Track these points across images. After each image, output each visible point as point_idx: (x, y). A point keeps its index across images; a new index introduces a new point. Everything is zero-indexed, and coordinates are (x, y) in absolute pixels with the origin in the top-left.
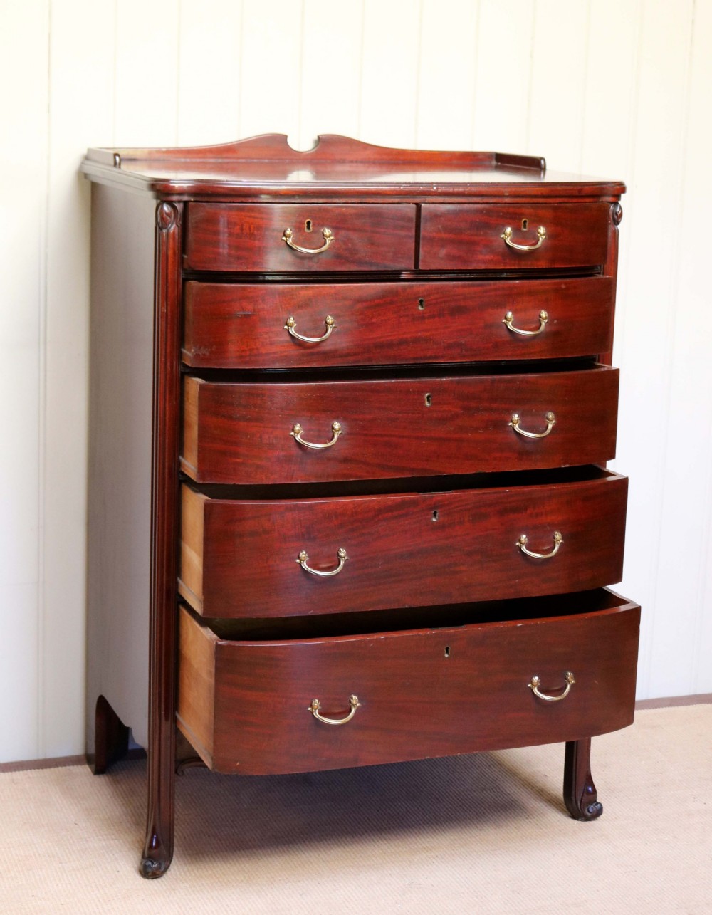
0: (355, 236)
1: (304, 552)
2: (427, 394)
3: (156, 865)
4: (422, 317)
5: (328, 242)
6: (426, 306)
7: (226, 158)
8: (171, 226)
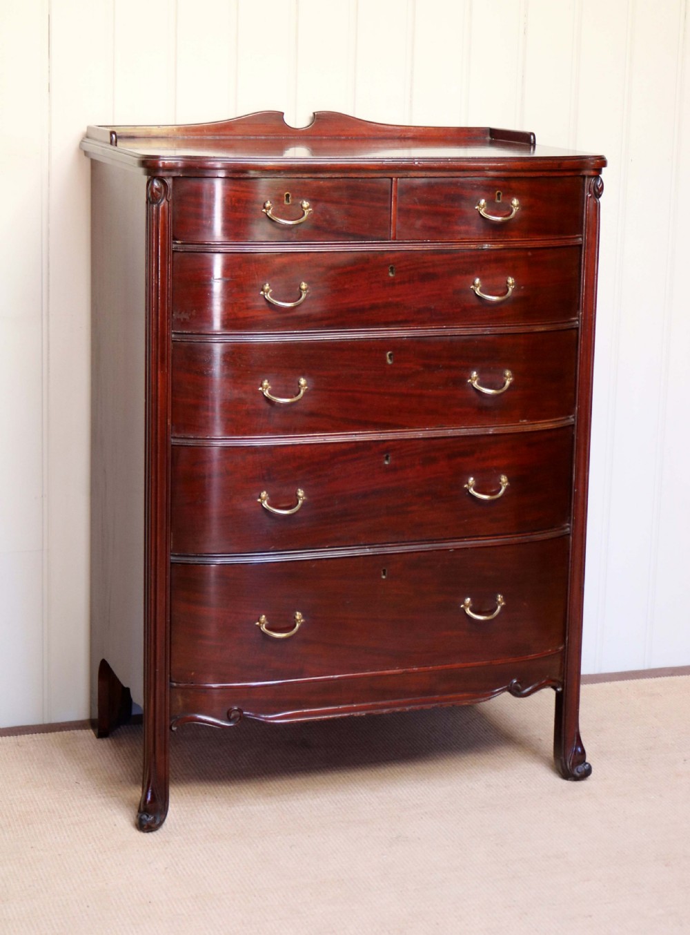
0: (332, 208)
1: (265, 492)
2: (389, 353)
3: (152, 818)
4: (392, 283)
5: (306, 214)
6: (397, 273)
7: (223, 135)
8: (162, 201)
